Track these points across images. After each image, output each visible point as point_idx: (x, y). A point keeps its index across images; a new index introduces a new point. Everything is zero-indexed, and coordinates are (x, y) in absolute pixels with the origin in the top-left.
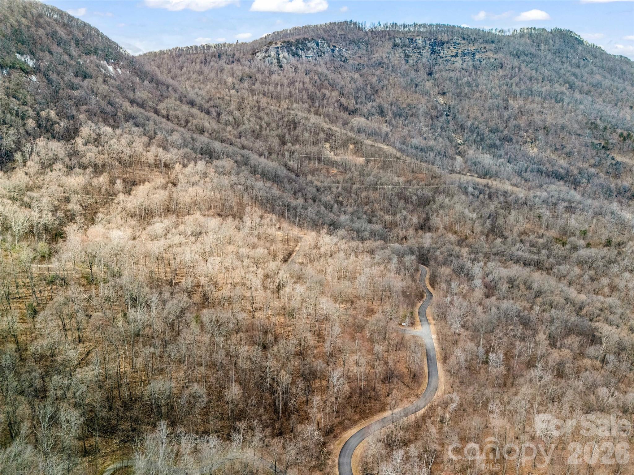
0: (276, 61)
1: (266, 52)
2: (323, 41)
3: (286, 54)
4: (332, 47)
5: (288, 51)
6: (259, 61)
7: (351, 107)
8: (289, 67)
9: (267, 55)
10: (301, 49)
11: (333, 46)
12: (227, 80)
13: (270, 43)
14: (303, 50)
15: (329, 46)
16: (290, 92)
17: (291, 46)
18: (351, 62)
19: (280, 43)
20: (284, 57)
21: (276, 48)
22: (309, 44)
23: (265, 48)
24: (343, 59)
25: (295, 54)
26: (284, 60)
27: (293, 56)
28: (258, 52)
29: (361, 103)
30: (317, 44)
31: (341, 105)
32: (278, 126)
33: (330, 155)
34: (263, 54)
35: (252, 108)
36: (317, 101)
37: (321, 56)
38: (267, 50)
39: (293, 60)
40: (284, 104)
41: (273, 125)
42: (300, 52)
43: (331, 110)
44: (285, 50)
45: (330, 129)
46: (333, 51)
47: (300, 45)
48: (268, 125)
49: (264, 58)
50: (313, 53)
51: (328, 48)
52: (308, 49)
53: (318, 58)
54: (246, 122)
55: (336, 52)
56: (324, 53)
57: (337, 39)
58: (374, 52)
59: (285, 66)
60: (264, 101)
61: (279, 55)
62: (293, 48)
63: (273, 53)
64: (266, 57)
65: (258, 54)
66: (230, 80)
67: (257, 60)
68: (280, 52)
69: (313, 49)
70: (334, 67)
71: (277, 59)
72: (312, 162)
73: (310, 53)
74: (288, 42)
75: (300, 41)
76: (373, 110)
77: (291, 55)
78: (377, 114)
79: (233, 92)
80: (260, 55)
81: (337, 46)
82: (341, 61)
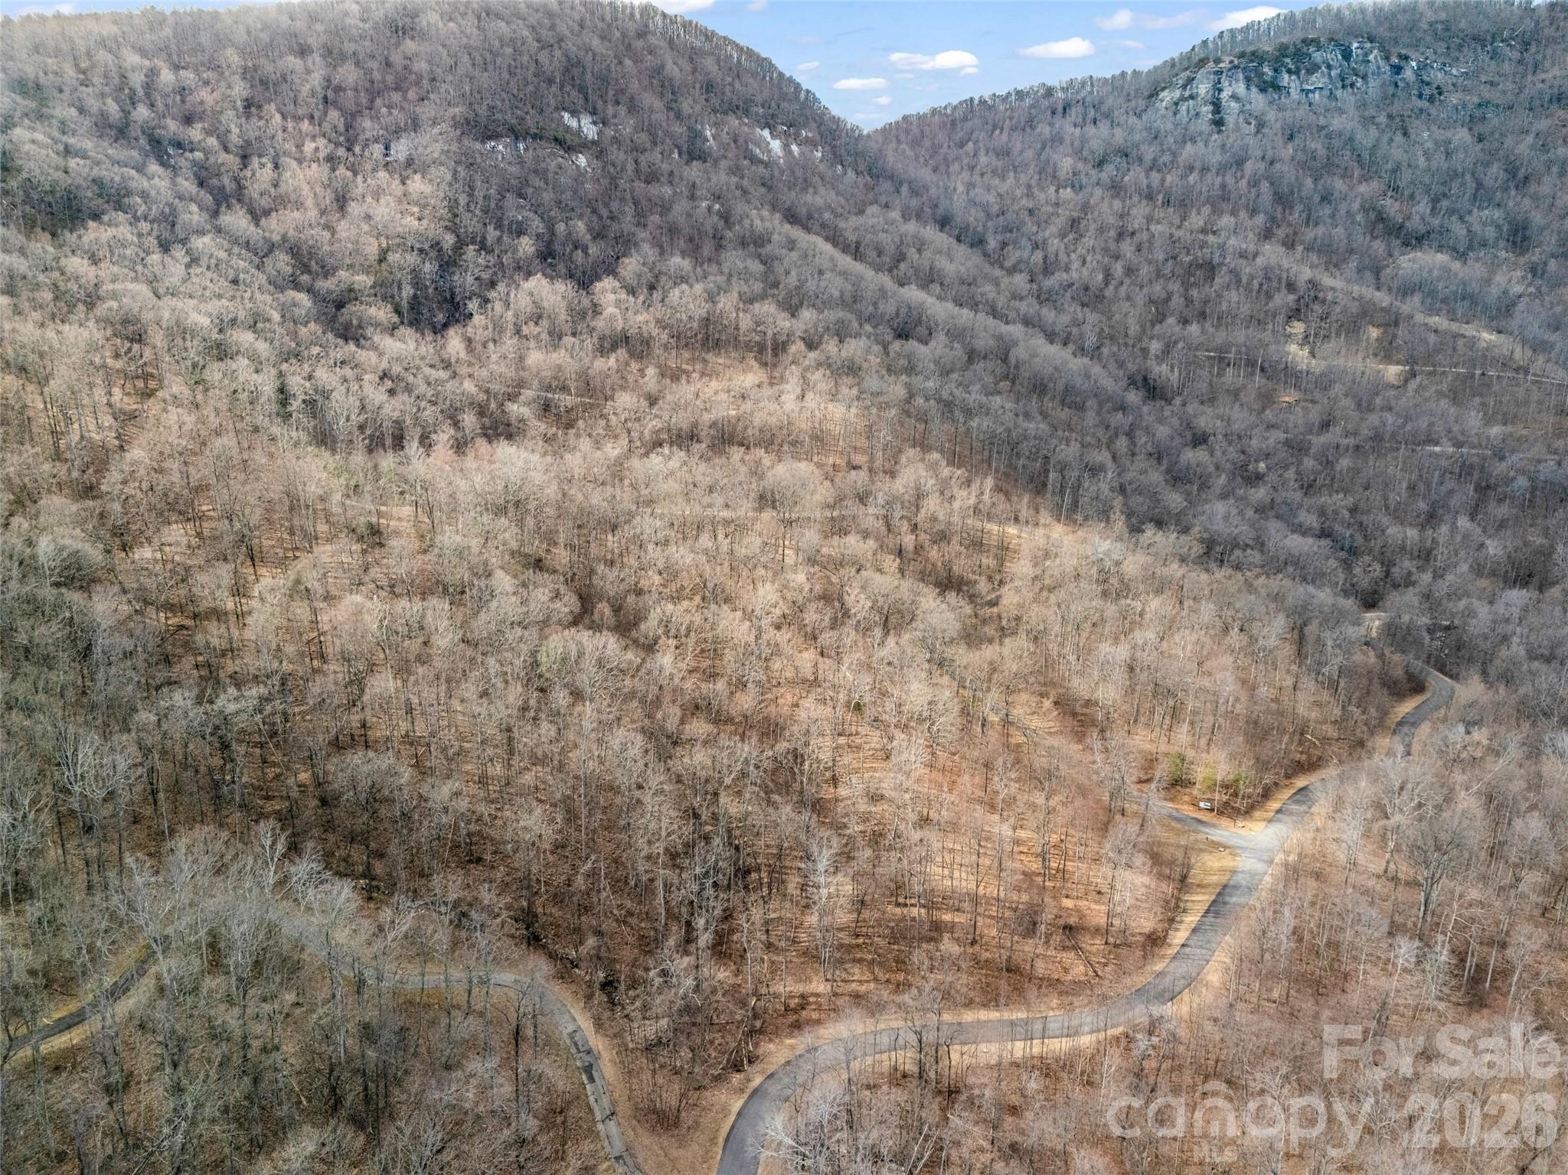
0: (1210, 108)
1: (1184, 87)
2: (1368, 45)
3: (1240, 88)
4: (1395, 60)
5: (1248, 79)
6: (1163, 111)
7: (1415, 224)
8: (1241, 120)
9: (1187, 94)
10: (1289, 72)
11: (1400, 56)
12: (1060, 164)
13: (1202, 62)
14: (1297, 73)
15: (1387, 58)
16: (1223, 186)
17: (1260, 64)
18: (1454, 99)
19: (1227, 59)
20: (1234, 97)
21: (1216, 73)
22: (1317, 56)
23: (1184, 75)
24: (1427, 91)
25: (1270, 87)
26: (1233, 104)
27: (1263, 90)
28: (1163, 89)
29: (1451, 212)
30: (1347, 55)
31: (1381, 218)
32: (1159, 274)
33: (1297, 353)
34: (1177, 94)
35: (1101, 230)
36: (1299, 208)
37: (1352, 85)
38: (1190, 81)
39: (1258, 101)
40: (1196, 220)
41: (1145, 271)
42: (1285, 79)
43: (1339, 232)
44: (1241, 76)
45: (1313, 284)
46: (1397, 69)
47: (1288, 60)
48: (1129, 271)
49: (1176, 104)
50: (1326, 80)
51: (1382, 63)
52: (1313, 69)
53: (1339, 93)
54: (1075, 265)
55: (1408, 74)
56: (1364, 77)
57: (1420, 35)
58: (1547, 64)
59: (1230, 120)
60: (1139, 212)
61: (1220, 90)
62: (1266, 69)
63: (1203, 89)
64: (1183, 99)
65: (1162, 95)
66: (1066, 164)
67: (1158, 110)
68: (1225, 83)
69: (1329, 67)
70: (1390, 117)
71: (1214, 104)
72: (1230, 371)
73: (1317, 80)
74: (1253, 53)
75: (1292, 49)
76: (1490, 233)
77: (1254, 89)
78: (1502, 244)
79: (1067, 193)
80: (1167, 96)
81: (1413, 54)
82: (1420, 96)
